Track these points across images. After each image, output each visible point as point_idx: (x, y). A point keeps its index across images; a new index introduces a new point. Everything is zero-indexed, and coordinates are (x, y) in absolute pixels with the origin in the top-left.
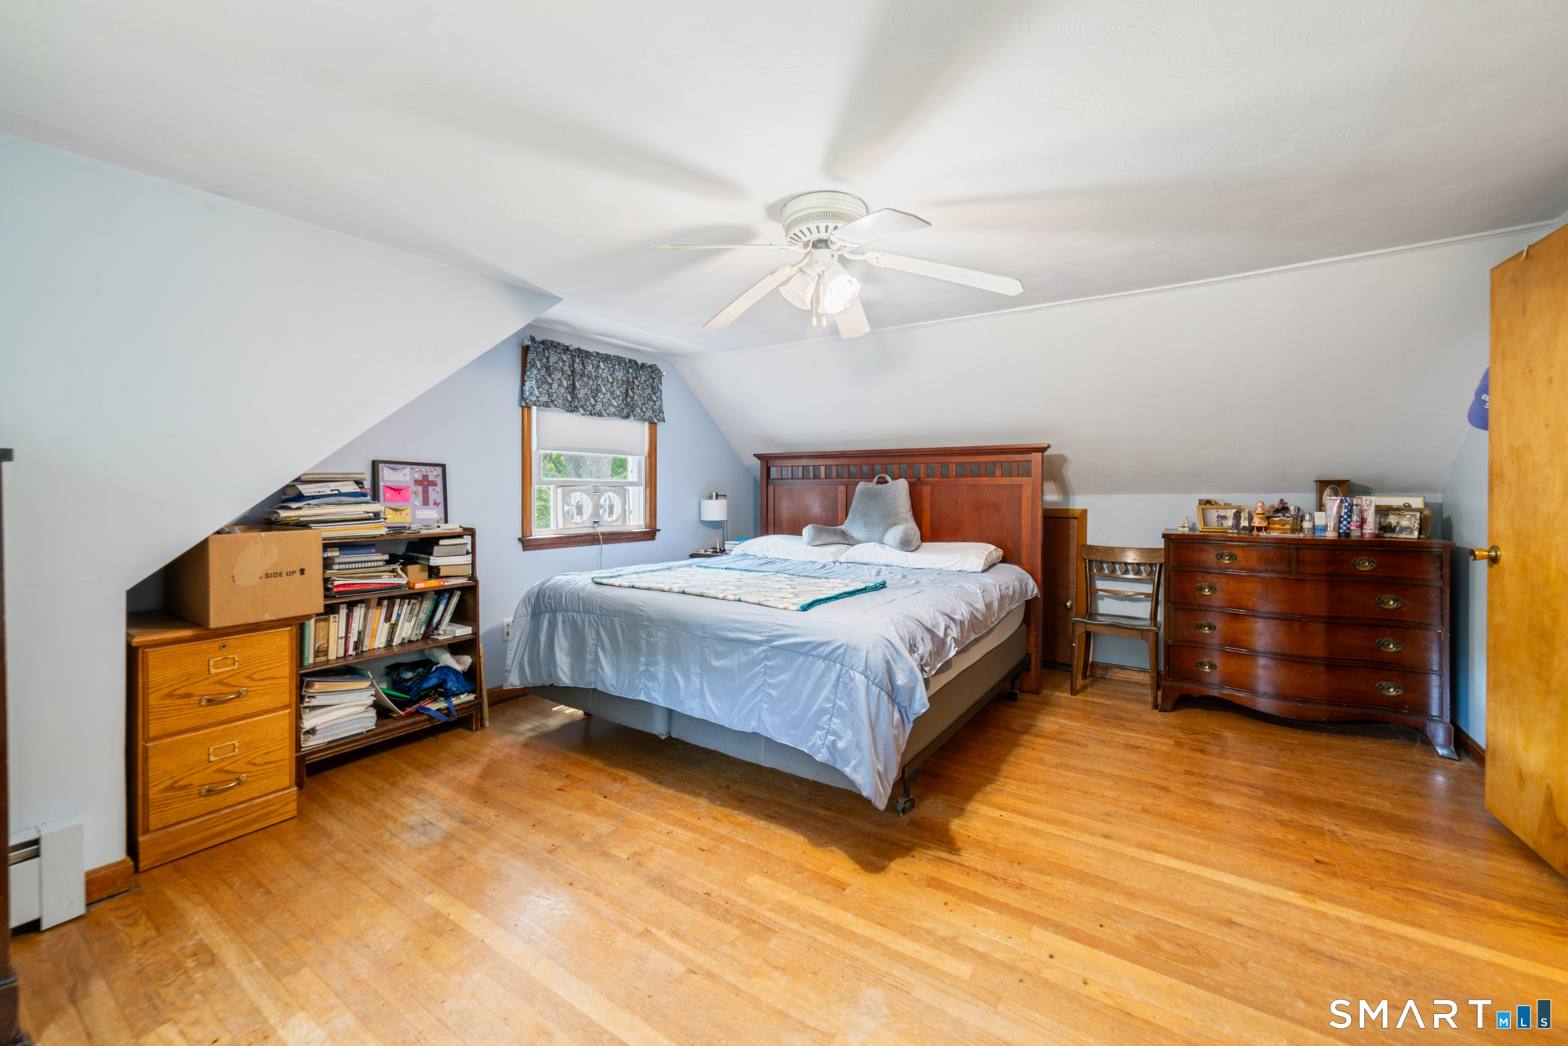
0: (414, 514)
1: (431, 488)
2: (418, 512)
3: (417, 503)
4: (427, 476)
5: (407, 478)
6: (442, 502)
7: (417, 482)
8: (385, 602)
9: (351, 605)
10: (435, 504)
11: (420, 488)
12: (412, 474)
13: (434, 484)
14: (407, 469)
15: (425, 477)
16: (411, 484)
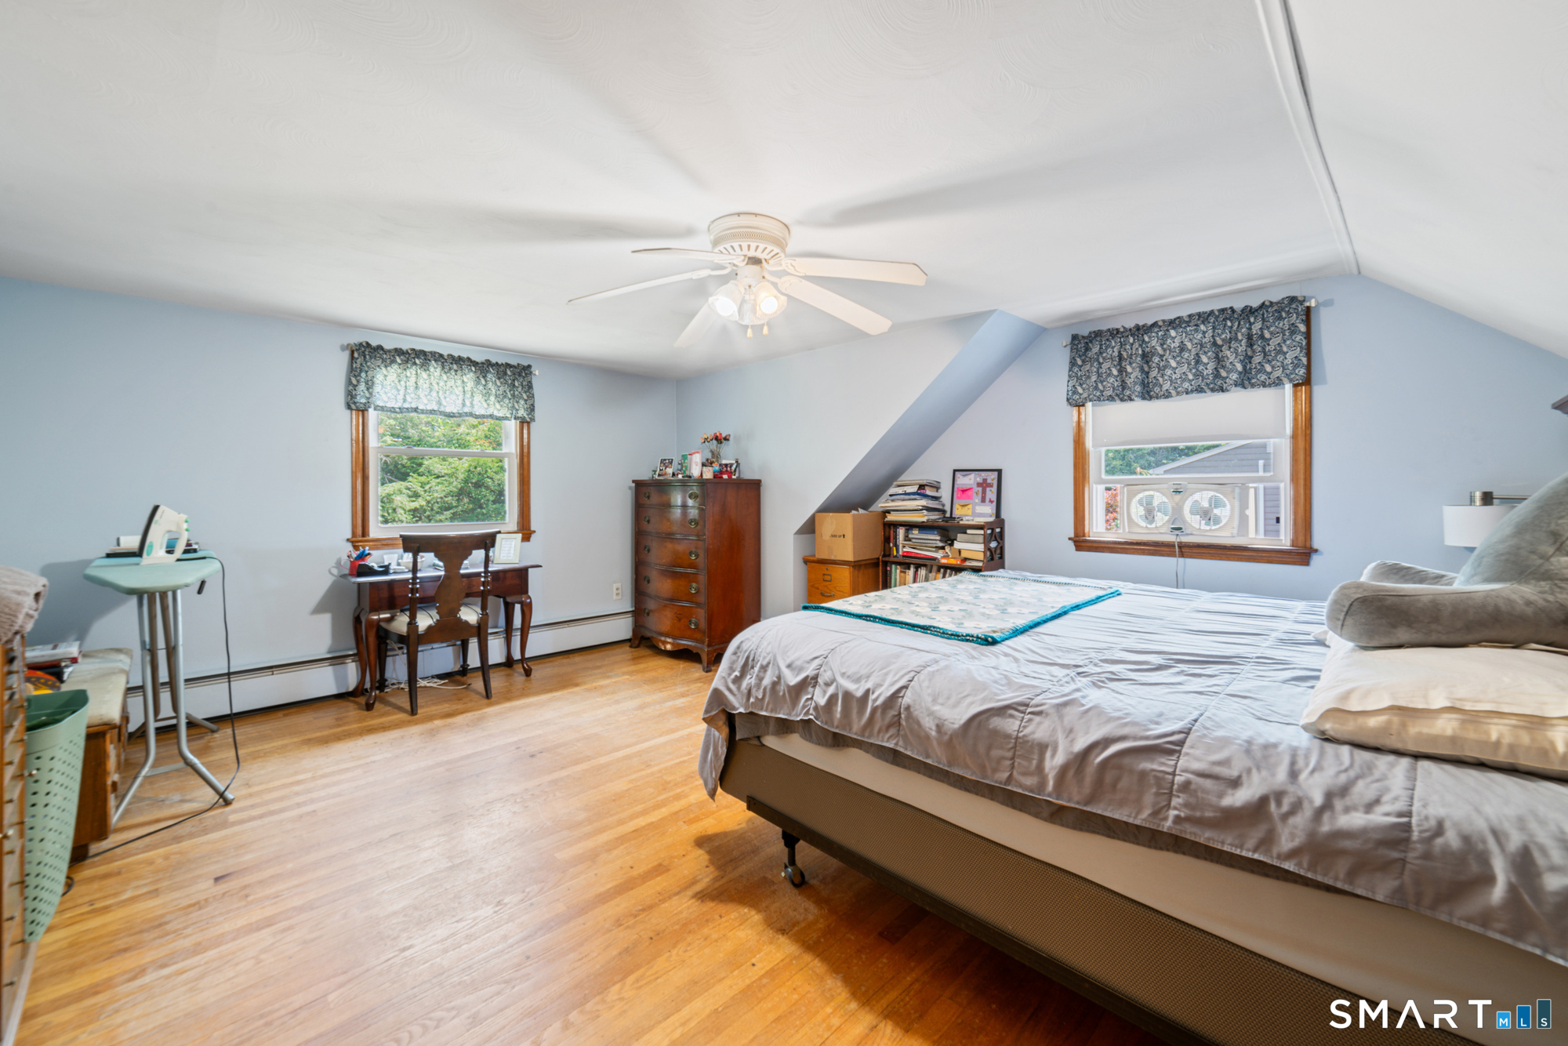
0: (974, 509)
1: (988, 489)
2: (977, 508)
3: (977, 501)
4: (986, 480)
5: (972, 482)
6: (995, 500)
7: (979, 485)
8: (942, 570)
9: (918, 567)
10: (991, 502)
11: (980, 489)
12: (975, 478)
13: (991, 485)
14: (972, 475)
15: (985, 480)
16: (975, 486)
